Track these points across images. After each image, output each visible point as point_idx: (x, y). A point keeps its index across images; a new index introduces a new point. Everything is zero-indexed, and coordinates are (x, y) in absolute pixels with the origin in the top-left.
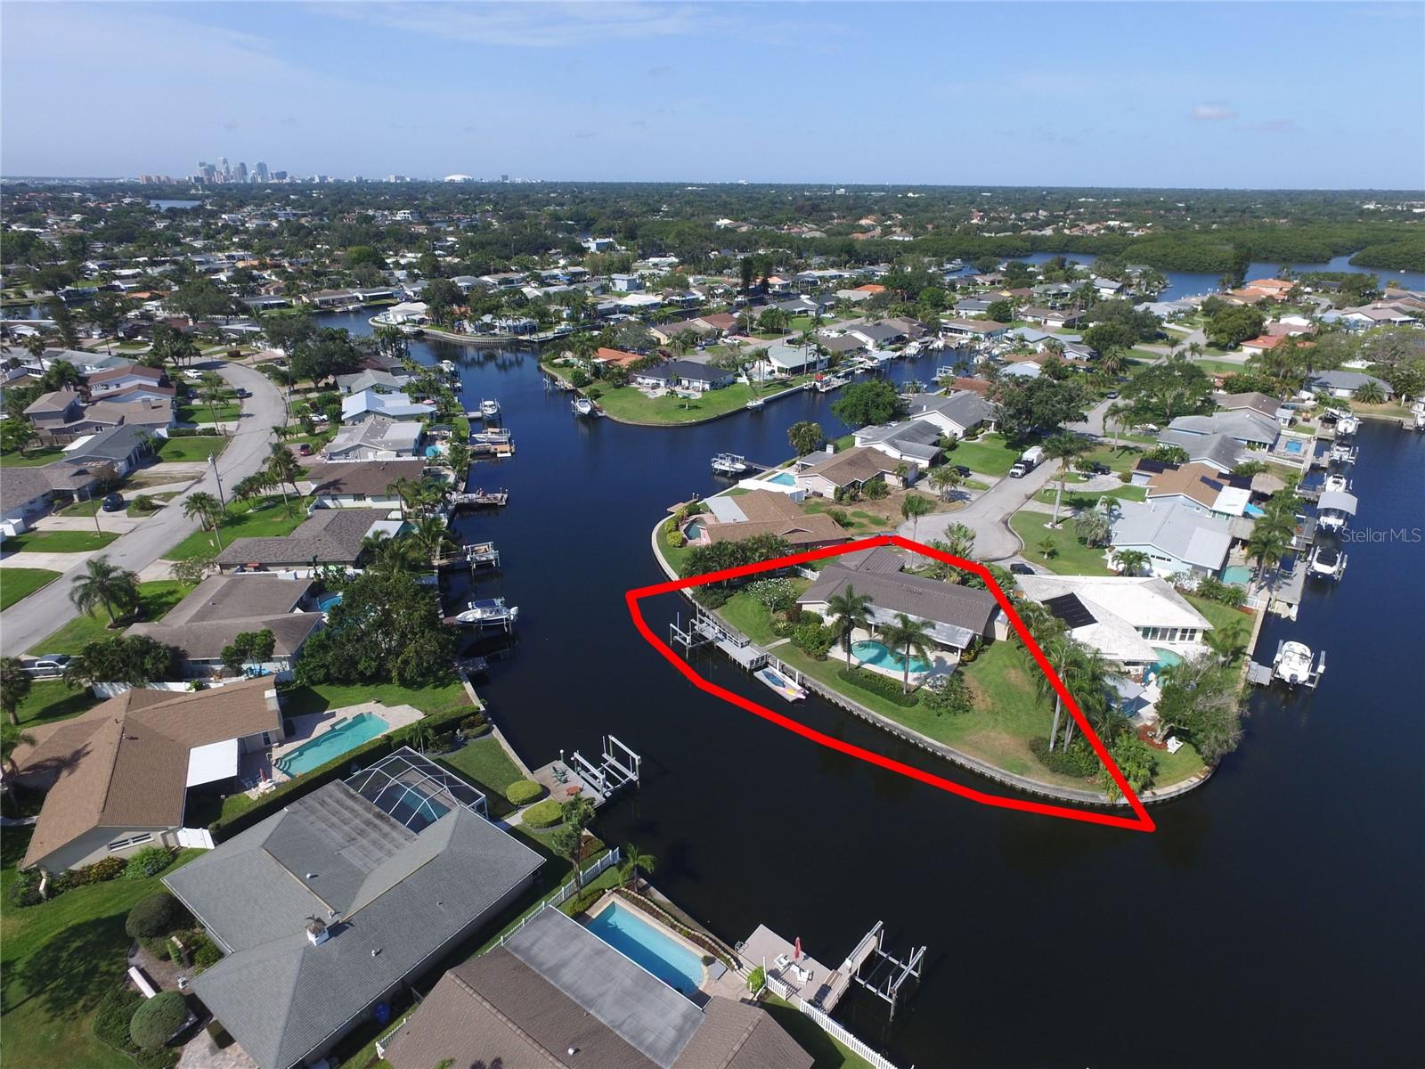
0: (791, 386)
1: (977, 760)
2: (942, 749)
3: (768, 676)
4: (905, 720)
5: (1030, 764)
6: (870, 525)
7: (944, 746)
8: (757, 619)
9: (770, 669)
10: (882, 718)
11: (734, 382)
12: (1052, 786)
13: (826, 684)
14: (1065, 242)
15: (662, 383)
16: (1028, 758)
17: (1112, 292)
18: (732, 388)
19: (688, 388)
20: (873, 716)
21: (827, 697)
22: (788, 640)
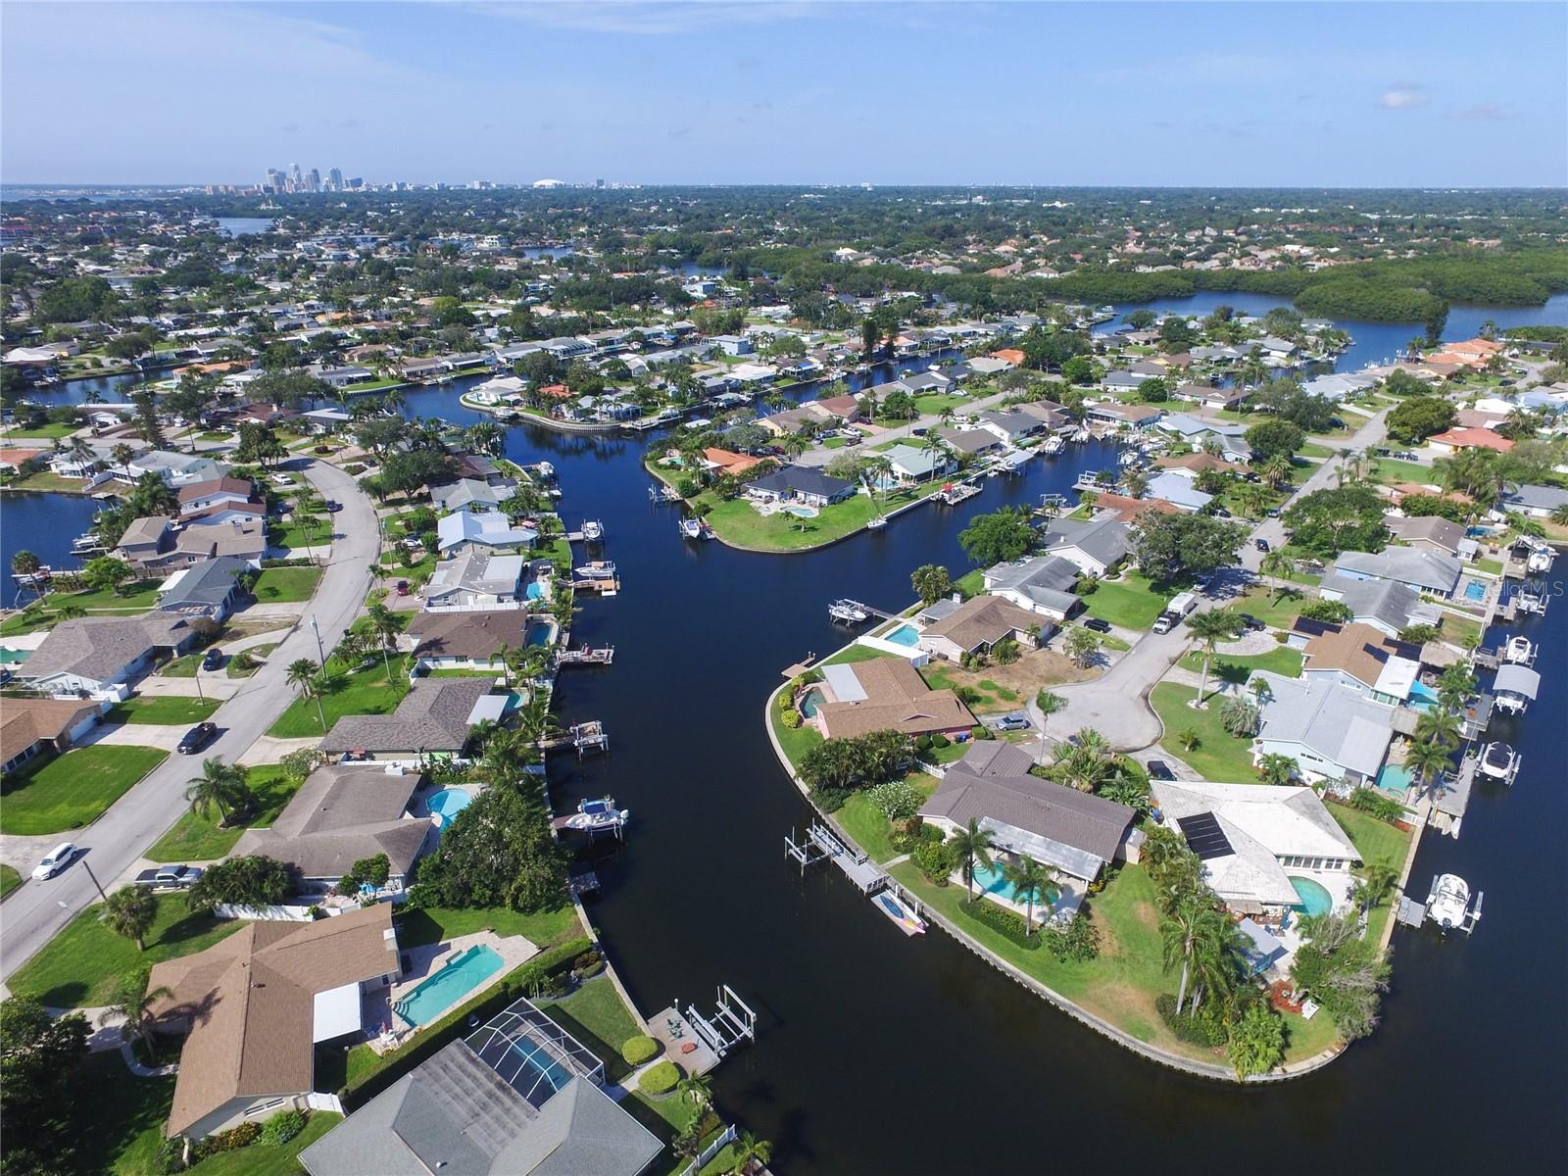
0: (916, 497)
1: (1100, 1020)
2: (1064, 1005)
3: (888, 902)
4: (1027, 966)
5: (1155, 1027)
6: (999, 700)
7: (1067, 1001)
8: (875, 829)
9: (888, 894)
10: (1003, 962)
11: (854, 494)
12: (1177, 1057)
13: (947, 917)
14: (1233, 278)
15: (776, 496)
16: (1154, 1020)
17: (1284, 355)
18: (853, 501)
19: (804, 503)
20: (994, 960)
21: (947, 931)
22: (907, 857)
